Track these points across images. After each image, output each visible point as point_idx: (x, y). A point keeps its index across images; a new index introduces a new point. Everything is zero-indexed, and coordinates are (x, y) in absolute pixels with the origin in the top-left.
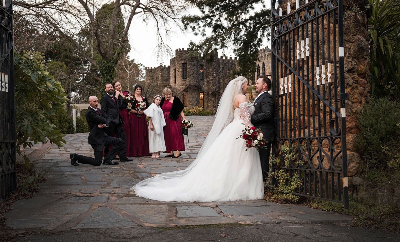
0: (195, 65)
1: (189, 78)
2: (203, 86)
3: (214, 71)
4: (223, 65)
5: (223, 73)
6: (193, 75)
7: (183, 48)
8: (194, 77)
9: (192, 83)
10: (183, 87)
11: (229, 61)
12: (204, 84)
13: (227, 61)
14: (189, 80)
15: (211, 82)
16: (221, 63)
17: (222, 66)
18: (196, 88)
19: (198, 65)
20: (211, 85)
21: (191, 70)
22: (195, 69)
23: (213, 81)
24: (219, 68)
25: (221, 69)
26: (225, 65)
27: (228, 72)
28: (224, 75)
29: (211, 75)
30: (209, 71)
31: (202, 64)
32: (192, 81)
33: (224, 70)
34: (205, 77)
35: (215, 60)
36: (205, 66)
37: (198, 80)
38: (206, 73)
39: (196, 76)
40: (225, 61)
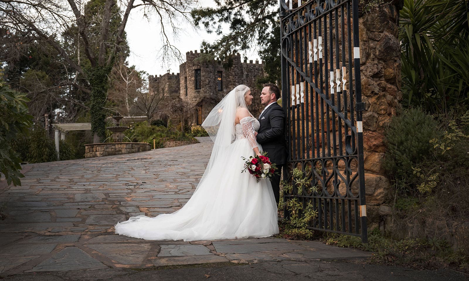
0: (211, 72)
1: (204, 89)
3: (235, 79)
4: (247, 71)
5: (247, 82)
6: (209, 84)
7: (196, 50)
8: (210, 86)
9: (208, 94)
10: (196, 100)
11: (254, 65)
13: (252, 67)
14: (203, 90)
16: (245, 68)
17: (245, 73)
18: (212, 102)
19: (215, 72)
21: (207, 78)
22: (211, 77)
24: (242, 76)
25: (245, 77)
26: (249, 71)
27: (253, 79)
29: (231, 85)
30: (229, 80)
31: (220, 70)
32: (208, 92)
33: (249, 77)
34: (224, 87)
35: (237, 66)
36: (225, 72)
37: (216, 91)
38: (225, 82)
39: (213, 86)
40: (250, 66)
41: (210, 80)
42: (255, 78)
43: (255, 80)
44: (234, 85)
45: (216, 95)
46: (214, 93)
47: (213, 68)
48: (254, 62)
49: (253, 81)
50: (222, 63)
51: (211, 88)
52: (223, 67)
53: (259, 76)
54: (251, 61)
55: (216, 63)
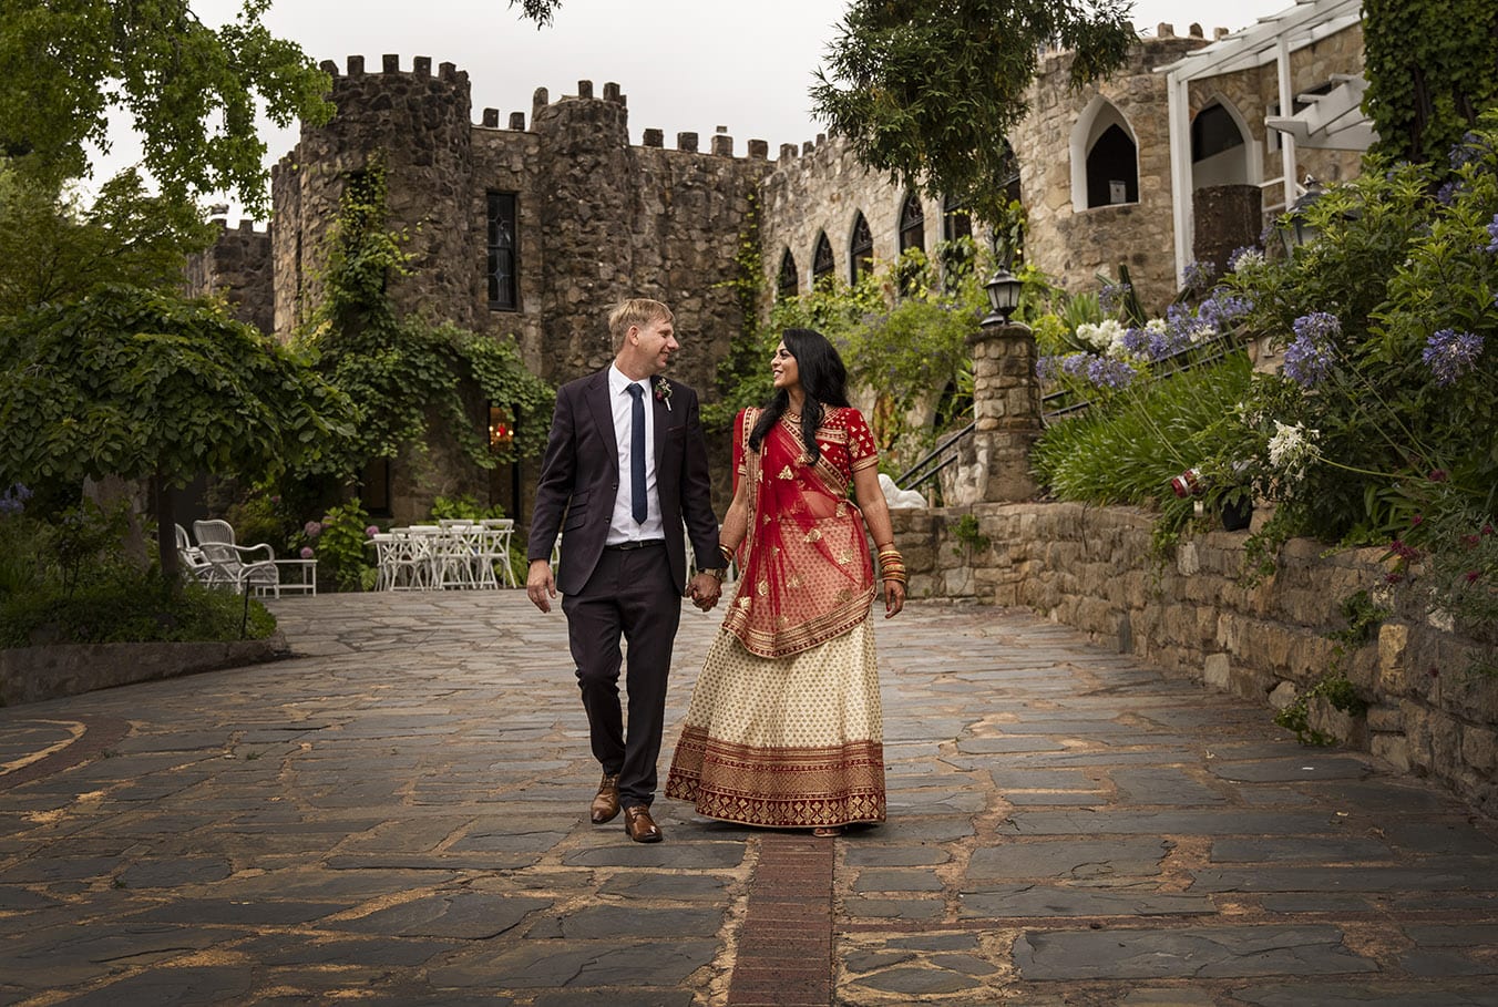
0: (447, 192)
3: (591, 238)
4: (662, 197)
5: (665, 258)
6: (430, 262)
8: (440, 277)
11: (706, 166)
12: (518, 334)
13: (693, 170)
15: (576, 322)
16: (649, 179)
17: (654, 208)
19: (469, 193)
20: (574, 345)
22: (449, 223)
23: (591, 316)
24: (635, 222)
25: (648, 227)
26: (677, 195)
28: (675, 276)
29: (571, 271)
30: (555, 242)
31: (502, 186)
33: (675, 232)
34: (526, 283)
35: (603, 159)
36: (530, 198)
37: (475, 309)
38: (535, 258)
39: (455, 275)
40: (682, 169)
41: (439, 236)
42: (709, 241)
43: (707, 253)
44: (587, 273)
46: (461, 319)
47: (457, 166)
48: (705, 147)
49: (699, 258)
50: (518, 142)
51: (444, 289)
52: (519, 166)
53: (734, 229)
54: (689, 141)
55: (478, 142)
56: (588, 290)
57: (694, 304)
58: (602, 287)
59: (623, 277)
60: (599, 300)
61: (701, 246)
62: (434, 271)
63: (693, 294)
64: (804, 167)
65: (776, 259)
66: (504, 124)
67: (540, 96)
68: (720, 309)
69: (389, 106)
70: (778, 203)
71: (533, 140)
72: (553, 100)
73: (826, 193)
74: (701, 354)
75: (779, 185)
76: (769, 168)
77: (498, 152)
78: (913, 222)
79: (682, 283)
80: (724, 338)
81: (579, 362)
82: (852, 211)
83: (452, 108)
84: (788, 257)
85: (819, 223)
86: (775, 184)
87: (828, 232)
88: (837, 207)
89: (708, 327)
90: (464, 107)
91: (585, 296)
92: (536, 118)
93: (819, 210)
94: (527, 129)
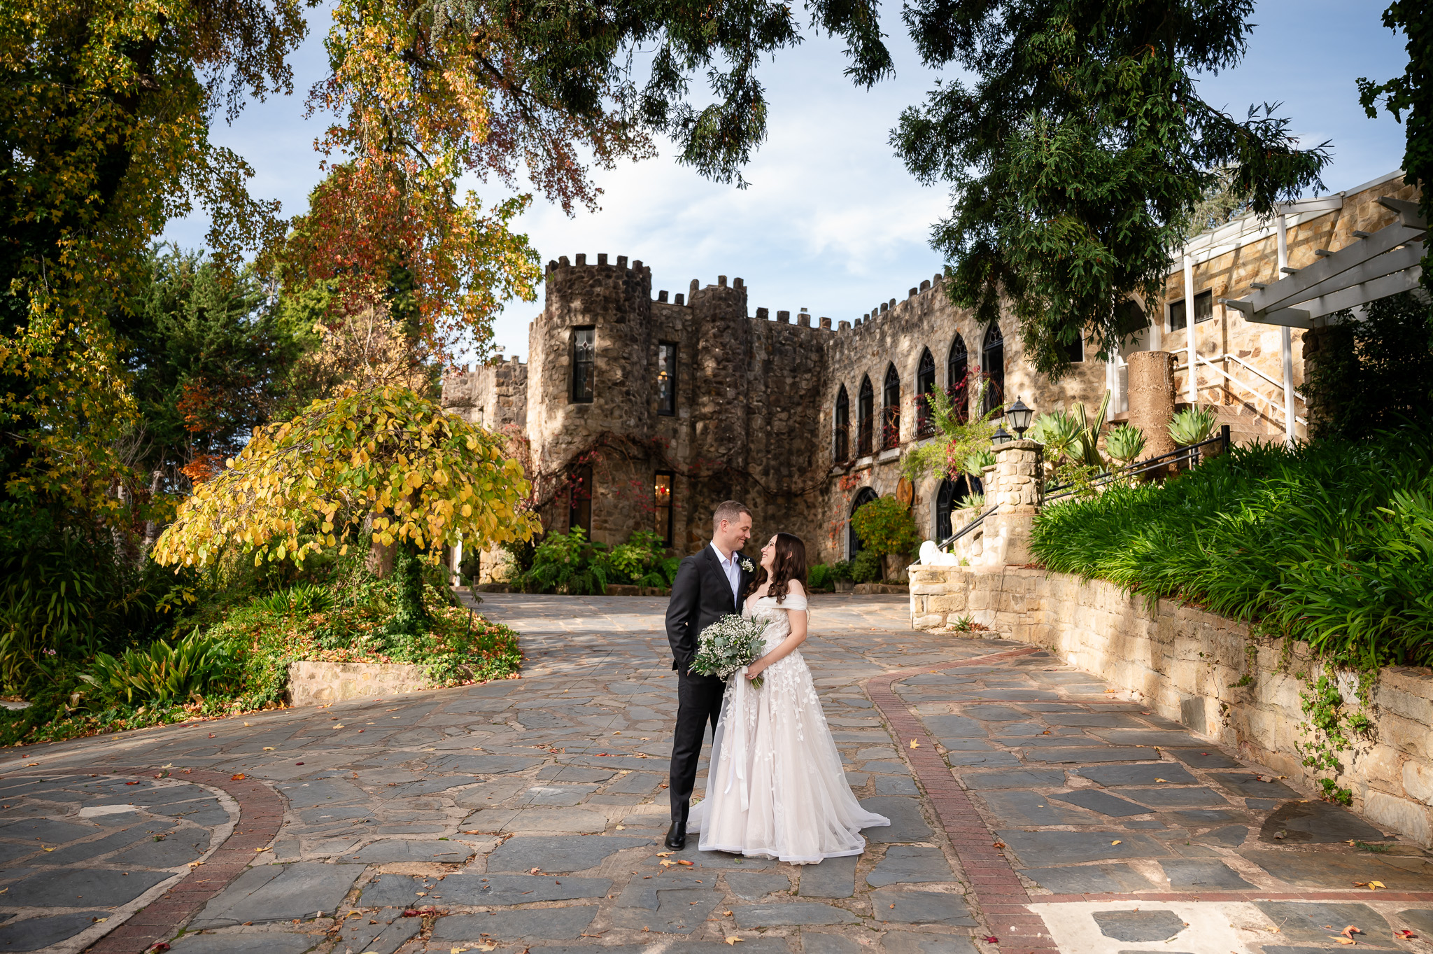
0: (634, 340)
1: (602, 401)
2: (673, 443)
4: (767, 349)
6: (622, 384)
7: (580, 253)
8: (628, 393)
9: (618, 423)
11: (794, 331)
12: (675, 431)
13: (786, 334)
14: (600, 407)
15: (711, 424)
16: (759, 338)
17: (761, 356)
19: (648, 341)
20: (710, 438)
21: (616, 359)
22: (635, 358)
23: (721, 420)
24: (749, 364)
25: (758, 367)
26: (775, 349)
28: (772, 398)
29: (709, 393)
30: (700, 374)
31: (669, 337)
33: (774, 371)
34: (681, 399)
35: (732, 324)
36: (686, 346)
37: (649, 415)
38: (687, 383)
39: (638, 392)
40: (779, 333)
41: (629, 368)
42: (794, 377)
43: (794, 385)
44: (719, 394)
45: (651, 427)
46: (640, 420)
47: (641, 324)
48: (793, 320)
49: (787, 388)
50: (679, 313)
51: (630, 400)
52: (679, 326)
53: (809, 371)
54: (783, 316)
55: (655, 311)
56: (718, 404)
57: (784, 416)
58: (729, 403)
59: (741, 398)
60: (726, 411)
61: (789, 381)
62: (624, 389)
63: (783, 410)
64: (855, 334)
65: (836, 389)
66: (671, 300)
67: (695, 284)
68: (799, 419)
69: (600, 285)
70: (838, 356)
71: (689, 311)
72: (702, 287)
73: (870, 351)
74: (787, 446)
75: (839, 345)
76: (833, 334)
77: (667, 317)
78: (927, 369)
79: (777, 403)
80: (802, 437)
81: (712, 449)
82: (886, 362)
83: (640, 289)
84: (843, 389)
85: (864, 369)
86: (836, 344)
87: (870, 375)
88: (876, 360)
89: (791, 431)
90: (647, 288)
91: (717, 408)
92: (692, 298)
93: (864, 361)
94: (686, 303)
